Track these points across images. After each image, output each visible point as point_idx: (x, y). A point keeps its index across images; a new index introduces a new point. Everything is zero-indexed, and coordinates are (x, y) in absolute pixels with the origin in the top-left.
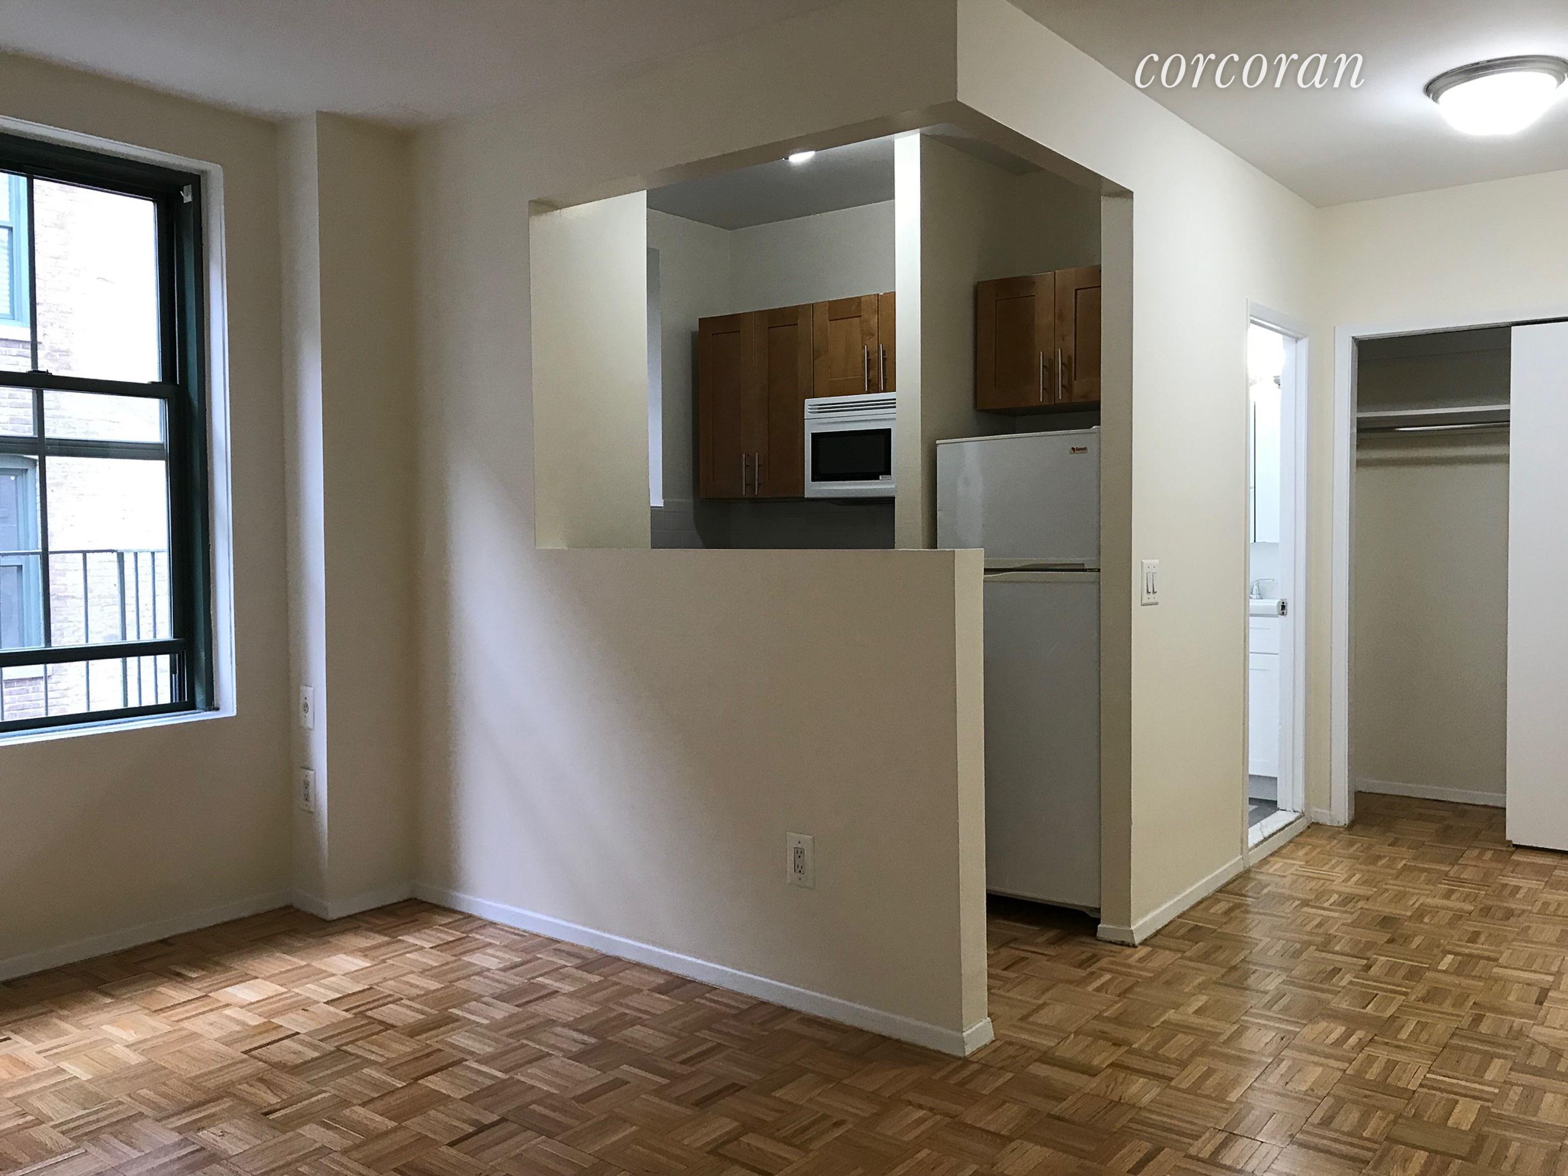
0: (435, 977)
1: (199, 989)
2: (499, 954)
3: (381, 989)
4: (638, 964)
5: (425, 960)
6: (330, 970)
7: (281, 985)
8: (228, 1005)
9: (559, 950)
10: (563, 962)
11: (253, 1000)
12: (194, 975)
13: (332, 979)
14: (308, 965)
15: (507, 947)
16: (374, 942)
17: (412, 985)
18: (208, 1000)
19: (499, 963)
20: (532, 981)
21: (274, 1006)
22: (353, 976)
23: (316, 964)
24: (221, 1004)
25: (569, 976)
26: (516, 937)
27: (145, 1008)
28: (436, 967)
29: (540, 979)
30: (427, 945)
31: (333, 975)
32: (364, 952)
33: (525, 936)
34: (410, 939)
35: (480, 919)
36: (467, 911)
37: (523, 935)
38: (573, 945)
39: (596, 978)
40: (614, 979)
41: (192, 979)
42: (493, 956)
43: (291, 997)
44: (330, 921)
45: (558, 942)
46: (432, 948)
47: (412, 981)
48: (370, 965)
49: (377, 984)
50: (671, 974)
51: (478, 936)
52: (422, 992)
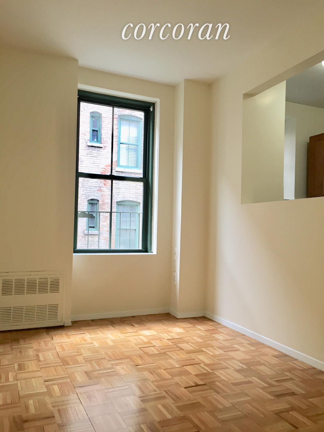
0: (202, 338)
1: (136, 330)
2: (224, 336)
3: (184, 339)
4: (270, 347)
5: (201, 333)
6: (172, 331)
7: (157, 333)
8: (141, 335)
9: (244, 338)
10: (244, 342)
11: (148, 335)
12: (136, 326)
13: (172, 334)
14: (167, 329)
15: (228, 335)
16: (188, 326)
17: (194, 339)
18: (137, 333)
19: (223, 338)
20: (232, 345)
21: (153, 337)
22: (178, 334)
23: (170, 329)
24: (139, 334)
25: (245, 346)
26: (232, 332)
27: (121, 332)
28: (203, 336)
29: (235, 345)
30: (203, 329)
31: (173, 333)
32: (184, 328)
33: (234, 332)
34: (199, 327)
35: (222, 325)
36: (219, 322)
37: (234, 331)
38: (249, 337)
39: (253, 348)
40: (260, 350)
41: (135, 327)
42: (222, 336)
43: (159, 336)
44: (178, 319)
45: (245, 336)
46: (204, 330)
47: (194, 338)
48: (184, 332)
49: (184, 337)
50: (281, 352)
51: (219, 330)
52: (196, 342)
